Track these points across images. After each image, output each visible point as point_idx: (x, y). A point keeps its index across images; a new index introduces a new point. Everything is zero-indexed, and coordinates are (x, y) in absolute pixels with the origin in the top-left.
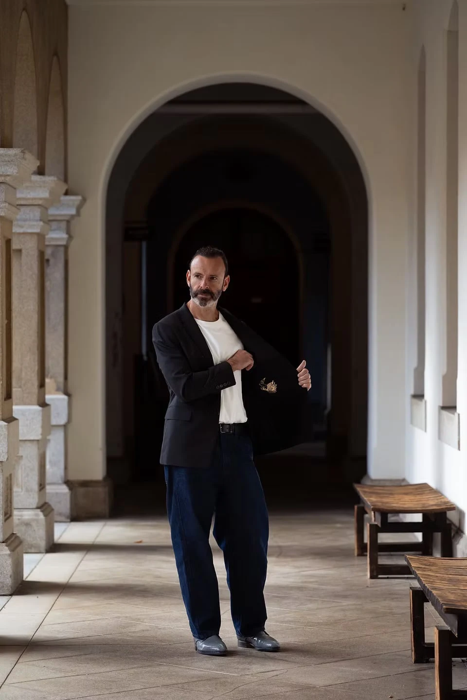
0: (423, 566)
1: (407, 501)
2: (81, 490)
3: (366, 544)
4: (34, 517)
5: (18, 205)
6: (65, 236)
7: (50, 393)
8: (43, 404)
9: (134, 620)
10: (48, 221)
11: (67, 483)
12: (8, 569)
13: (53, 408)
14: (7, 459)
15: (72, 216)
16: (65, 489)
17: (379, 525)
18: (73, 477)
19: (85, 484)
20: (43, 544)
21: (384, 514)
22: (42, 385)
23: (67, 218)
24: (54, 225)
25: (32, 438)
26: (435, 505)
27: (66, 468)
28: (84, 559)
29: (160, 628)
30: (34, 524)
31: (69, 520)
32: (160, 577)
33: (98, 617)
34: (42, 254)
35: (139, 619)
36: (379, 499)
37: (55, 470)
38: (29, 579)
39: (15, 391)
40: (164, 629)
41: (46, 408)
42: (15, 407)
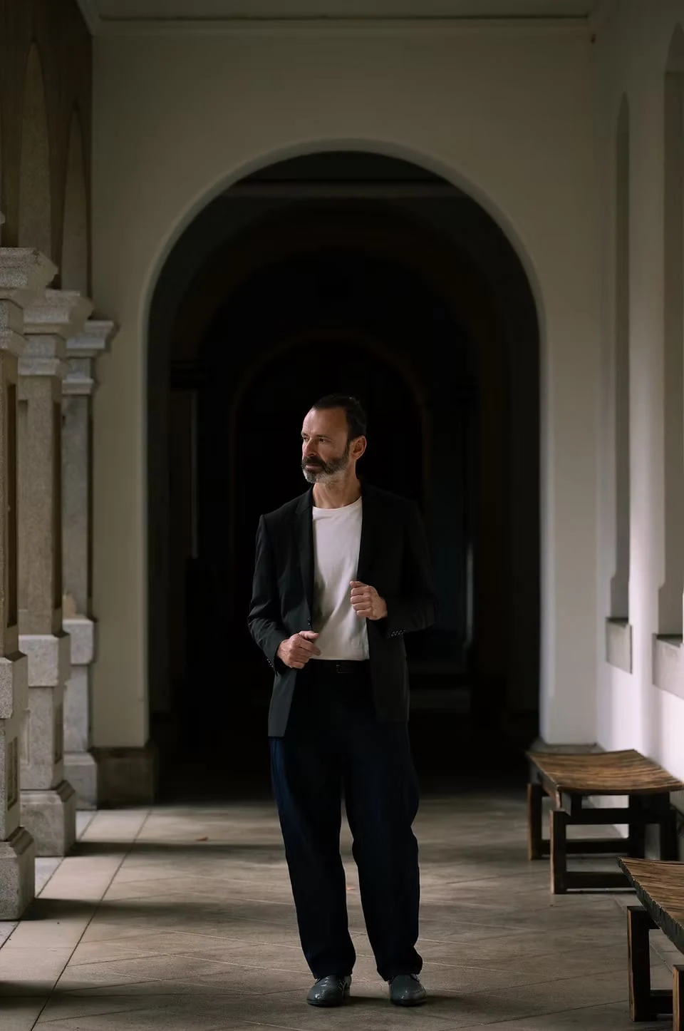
0: (648, 875)
1: (608, 777)
2: (113, 762)
3: (548, 842)
4: (48, 803)
5: (26, 334)
6: (89, 381)
7: (69, 617)
8: (60, 633)
9: (205, 957)
10: (67, 358)
11: (93, 751)
12: (14, 881)
13: (73, 638)
14: (12, 715)
15: (100, 352)
16: (88, 761)
17: (569, 813)
18: (101, 742)
19: (120, 752)
20: (60, 843)
21: (576, 795)
22: (58, 604)
23: (91, 354)
24: (74, 363)
25: (43, 684)
26: (653, 782)
27: (90, 729)
28: (123, 866)
29: (246, 968)
30: (47, 813)
31: (95, 807)
32: (239, 892)
33: (152, 953)
34: (57, 407)
35: (214, 956)
36: (566, 774)
37: (75, 733)
38: (42, 896)
39: (22, 612)
40: (253, 970)
41: (65, 639)
42: (21, 638)
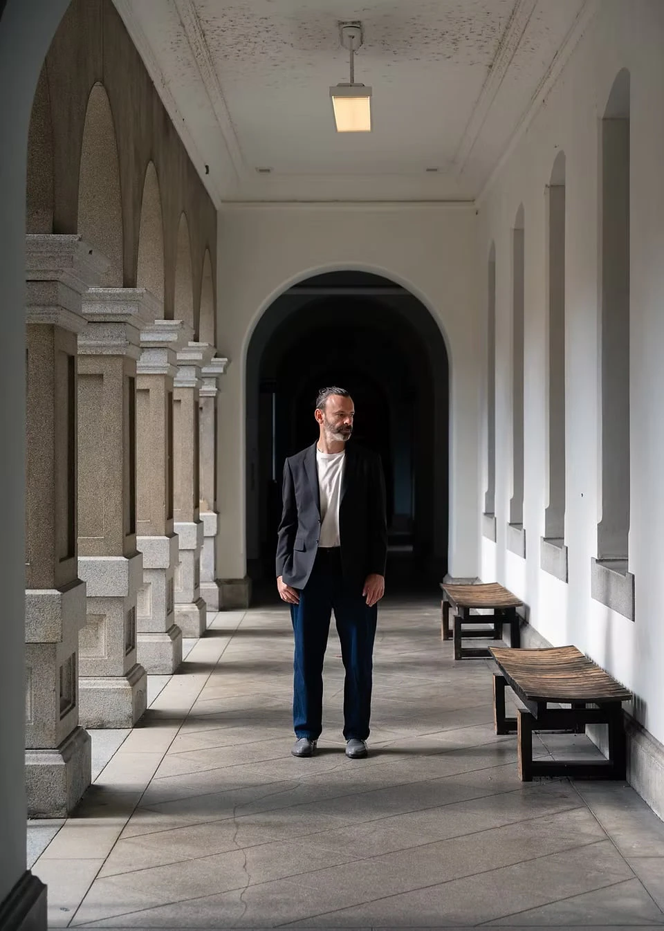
0: (504, 657)
1: (484, 598)
2: (227, 586)
3: (452, 630)
4: (191, 610)
5: (177, 365)
6: (215, 389)
7: (203, 512)
8: (198, 521)
9: (270, 696)
10: (202, 378)
11: (217, 581)
12: (170, 652)
13: (205, 523)
14: (169, 566)
15: (221, 374)
16: (214, 586)
17: (463, 618)
18: (221, 576)
19: (230, 582)
20: (197, 631)
21: (465, 609)
22: (197, 505)
23: (216, 375)
24: (206, 380)
25: (189, 548)
26: (506, 602)
27: (215, 570)
28: (230, 642)
30: (190, 615)
31: (218, 610)
33: (243, 694)
34: (196, 403)
35: (273, 695)
36: (462, 597)
37: (207, 571)
38: (187, 660)
39: (176, 511)
41: (200, 524)
42: (175, 524)
